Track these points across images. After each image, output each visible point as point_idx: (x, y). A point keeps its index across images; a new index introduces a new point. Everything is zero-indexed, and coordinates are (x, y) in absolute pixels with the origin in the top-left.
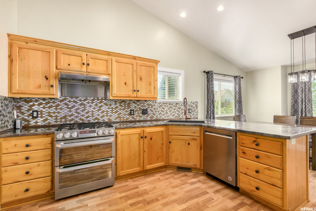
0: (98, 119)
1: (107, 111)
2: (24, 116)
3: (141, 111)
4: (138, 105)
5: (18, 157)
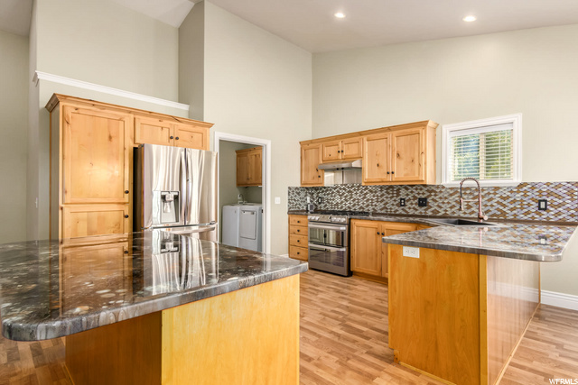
0: (363, 208)
1: (372, 200)
2: (315, 202)
3: (416, 201)
4: (412, 192)
5: (295, 229)
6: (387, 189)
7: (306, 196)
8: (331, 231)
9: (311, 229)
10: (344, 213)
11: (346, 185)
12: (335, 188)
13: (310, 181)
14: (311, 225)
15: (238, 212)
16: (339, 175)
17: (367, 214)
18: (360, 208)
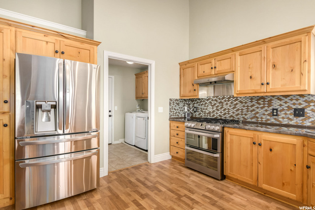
0: (233, 117)
1: (242, 110)
2: (191, 110)
3: (292, 111)
4: (286, 103)
5: (175, 133)
6: (258, 100)
7: (184, 106)
8: (204, 137)
9: (187, 134)
10: (215, 121)
11: (217, 97)
12: (208, 100)
13: (187, 94)
14: (187, 131)
15: (134, 118)
16: (211, 89)
17: (237, 122)
18: (230, 117)
